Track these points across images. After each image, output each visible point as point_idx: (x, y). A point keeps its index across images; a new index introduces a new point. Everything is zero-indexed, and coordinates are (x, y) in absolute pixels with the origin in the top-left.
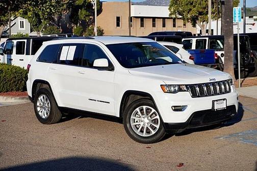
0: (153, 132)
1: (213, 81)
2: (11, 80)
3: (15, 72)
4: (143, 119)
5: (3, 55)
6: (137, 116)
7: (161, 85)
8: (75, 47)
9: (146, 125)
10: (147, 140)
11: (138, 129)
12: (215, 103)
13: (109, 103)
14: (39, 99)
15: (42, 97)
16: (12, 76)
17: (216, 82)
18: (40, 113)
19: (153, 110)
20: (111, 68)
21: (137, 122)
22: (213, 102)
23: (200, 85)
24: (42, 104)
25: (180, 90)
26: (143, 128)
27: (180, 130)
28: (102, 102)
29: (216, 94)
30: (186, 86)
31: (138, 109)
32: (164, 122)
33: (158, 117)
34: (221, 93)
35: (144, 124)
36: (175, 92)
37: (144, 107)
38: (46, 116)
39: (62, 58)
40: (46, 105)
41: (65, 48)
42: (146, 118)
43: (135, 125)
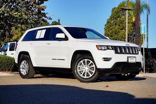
0: (91, 75)
1: (128, 46)
2: (5, 64)
3: (8, 59)
4: (84, 67)
5: (1, 52)
6: (81, 65)
7: (96, 46)
8: (45, 30)
9: (87, 71)
10: (87, 80)
11: (81, 73)
12: (129, 58)
13: (64, 60)
14: (22, 63)
15: (24, 62)
16: (6, 61)
17: (130, 47)
18: (22, 72)
19: (91, 62)
20: (66, 39)
21: (81, 69)
22: (128, 57)
23: (120, 47)
24: (23, 66)
25: (108, 49)
26: (84, 73)
27: (107, 74)
28: (60, 60)
29: (129, 53)
30: (112, 46)
31: (82, 61)
32: (98, 68)
33: (94, 66)
34: (133, 54)
35: (85, 71)
36: (105, 50)
37: (86, 60)
38: (25, 73)
39: (37, 37)
40: (26, 67)
41: (39, 32)
42: (87, 67)
43: (80, 71)
